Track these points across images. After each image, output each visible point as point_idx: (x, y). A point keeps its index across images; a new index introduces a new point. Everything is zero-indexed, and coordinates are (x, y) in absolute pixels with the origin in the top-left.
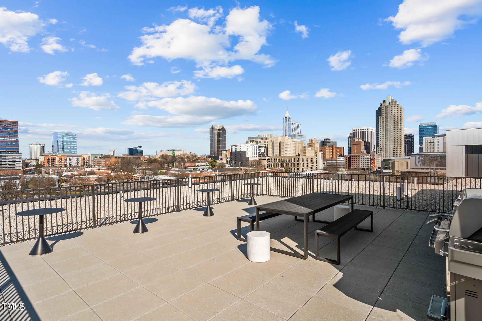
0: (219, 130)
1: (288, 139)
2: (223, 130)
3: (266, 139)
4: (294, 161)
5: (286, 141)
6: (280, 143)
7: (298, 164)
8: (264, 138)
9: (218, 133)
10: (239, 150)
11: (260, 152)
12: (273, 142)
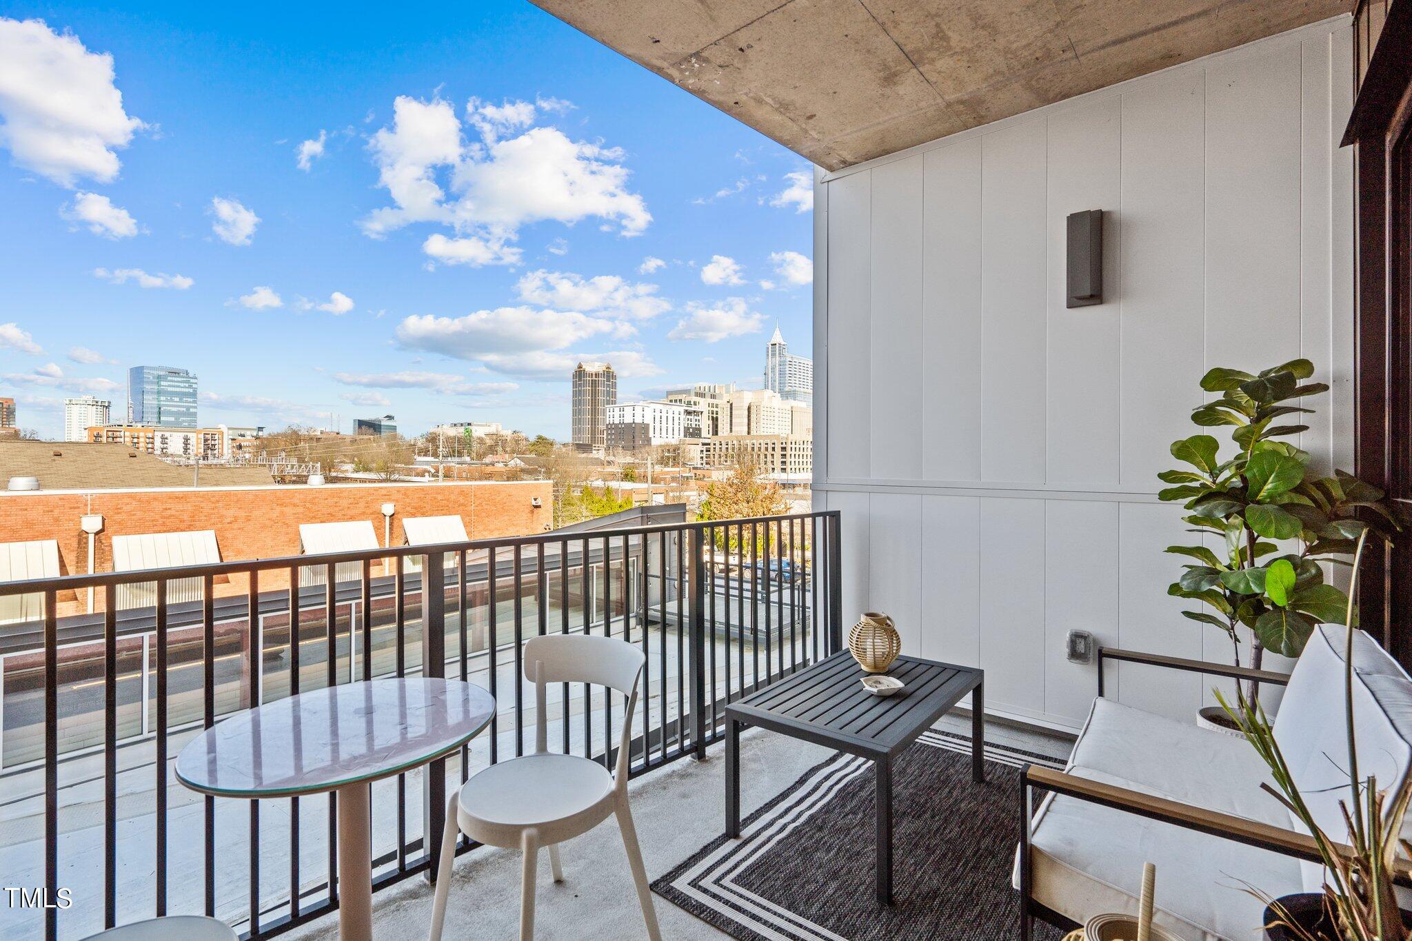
0: (597, 375)
1: (770, 398)
2: (609, 375)
3: (713, 397)
4: (773, 449)
5: (765, 403)
6: (749, 409)
7: (784, 456)
8: (708, 395)
9: (594, 384)
10: (628, 420)
11: (689, 429)
12: (731, 404)
